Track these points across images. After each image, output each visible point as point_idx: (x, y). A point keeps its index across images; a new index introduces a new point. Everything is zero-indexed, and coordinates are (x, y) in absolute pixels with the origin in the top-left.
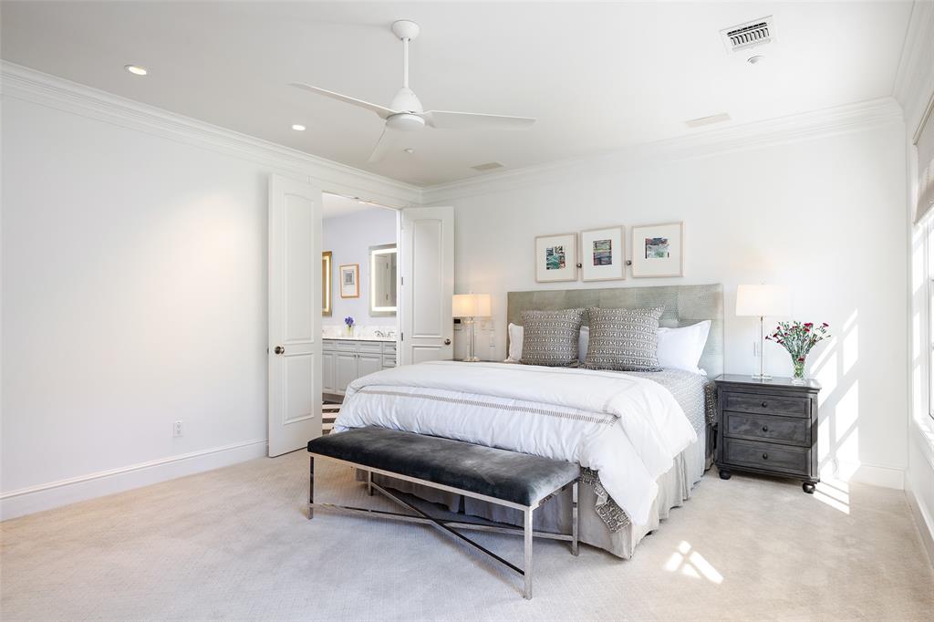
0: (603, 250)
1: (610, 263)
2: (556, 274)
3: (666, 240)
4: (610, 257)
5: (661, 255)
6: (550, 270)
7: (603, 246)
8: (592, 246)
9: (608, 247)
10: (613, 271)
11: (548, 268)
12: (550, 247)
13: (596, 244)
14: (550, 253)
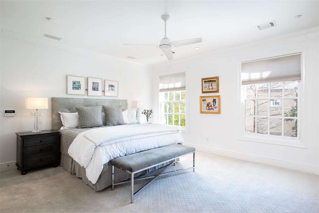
0: (96, 85)
1: (98, 90)
2: (76, 92)
3: (114, 86)
4: (98, 88)
5: (113, 90)
6: (74, 90)
7: (96, 84)
8: (92, 83)
9: (97, 85)
10: (99, 93)
11: (73, 89)
12: (74, 81)
13: (93, 83)
14: (74, 83)
